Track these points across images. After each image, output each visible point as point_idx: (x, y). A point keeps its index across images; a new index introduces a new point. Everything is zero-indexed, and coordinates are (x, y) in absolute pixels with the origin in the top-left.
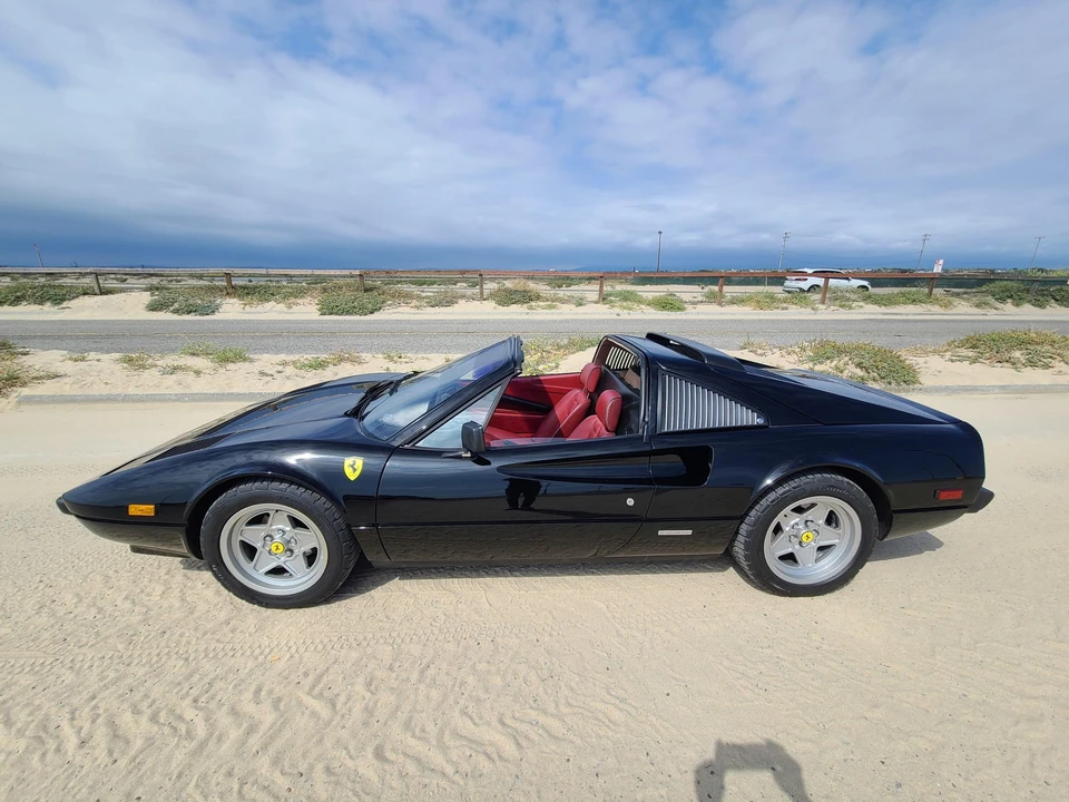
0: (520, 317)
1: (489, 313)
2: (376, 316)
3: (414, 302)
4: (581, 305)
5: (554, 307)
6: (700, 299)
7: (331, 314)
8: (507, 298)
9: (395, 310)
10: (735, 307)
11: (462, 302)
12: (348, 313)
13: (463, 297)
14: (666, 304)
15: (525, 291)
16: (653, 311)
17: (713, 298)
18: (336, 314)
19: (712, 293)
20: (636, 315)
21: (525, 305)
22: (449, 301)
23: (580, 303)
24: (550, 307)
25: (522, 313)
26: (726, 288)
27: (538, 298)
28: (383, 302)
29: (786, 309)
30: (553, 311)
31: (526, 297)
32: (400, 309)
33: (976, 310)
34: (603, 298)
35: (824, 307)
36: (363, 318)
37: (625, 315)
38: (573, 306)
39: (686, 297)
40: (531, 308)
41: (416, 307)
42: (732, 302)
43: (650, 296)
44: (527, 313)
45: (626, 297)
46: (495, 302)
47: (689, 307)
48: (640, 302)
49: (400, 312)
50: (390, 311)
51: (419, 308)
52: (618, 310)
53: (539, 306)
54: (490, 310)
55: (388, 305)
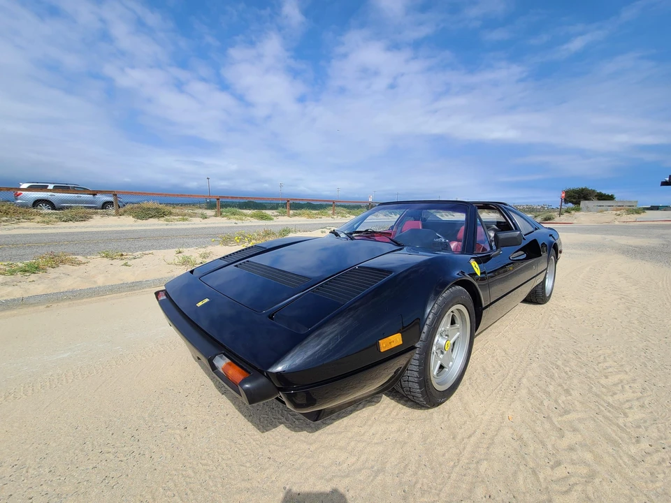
0: (163, 227)
1: (132, 226)
3: (38, 218)
4: (206, 218)
5: (187, 220)
8: (144, 214)
9: (16, 226)
10: (297, 217)
11: (97, 217)
14: (263, 217)
15: (157, 208)
16: (256, 220)
17: (283, 214)
20: (246, 223)
21: (163, 219)
22: (84, 217)
23: (204, 217)
24: (184, 220)
25: (162, 225)
27: (170, 213)
30: (187, 222)
31: (159, 214)
32: (24, 225)
34: (220, 214)
35: (335, 216)
37: (240, 223)
38: (201, 220)
40: (167, 220)
41: (44, 222)
44: (167, 225)
45: (233, 214)
46: (134, 217)
47: (275, 218)
48: (245, 215)
49: (23, 228)
50: (9, 227)
51: (48, 223)
52: (235, 221)
53: (174, 219)
54: (131, 223)
55: (4, 221)
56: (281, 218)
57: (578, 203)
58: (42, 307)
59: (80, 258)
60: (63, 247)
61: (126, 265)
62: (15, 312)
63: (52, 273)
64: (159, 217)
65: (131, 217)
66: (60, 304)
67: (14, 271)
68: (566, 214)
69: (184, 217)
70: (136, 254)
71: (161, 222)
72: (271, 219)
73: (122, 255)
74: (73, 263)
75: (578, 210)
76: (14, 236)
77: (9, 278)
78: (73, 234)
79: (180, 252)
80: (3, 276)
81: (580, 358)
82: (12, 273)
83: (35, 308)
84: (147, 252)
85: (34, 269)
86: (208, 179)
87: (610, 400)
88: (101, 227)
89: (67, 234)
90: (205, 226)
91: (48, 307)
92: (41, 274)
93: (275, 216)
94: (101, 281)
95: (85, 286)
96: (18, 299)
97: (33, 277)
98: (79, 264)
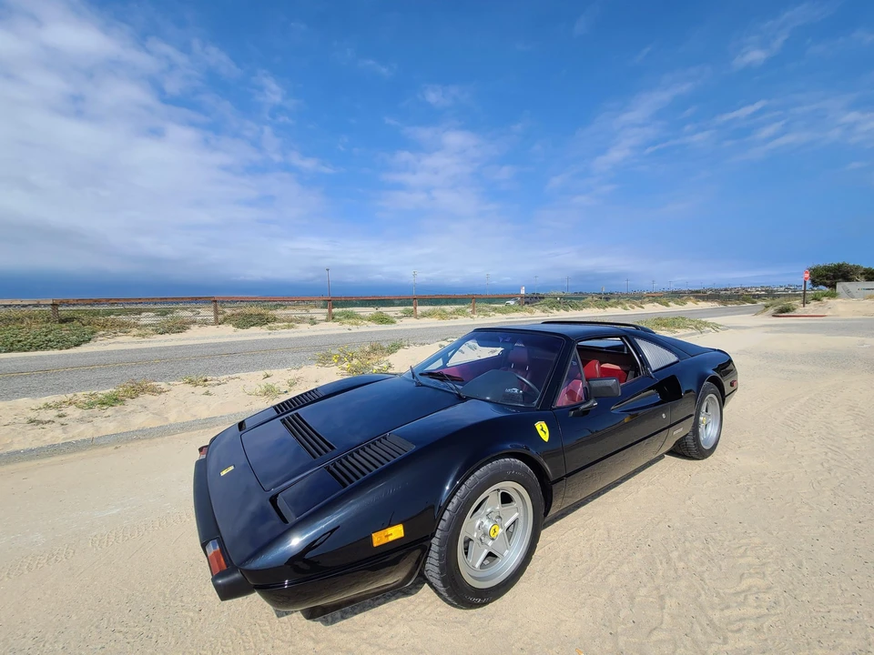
0: (263, 337)
1: (230, 336)
2: (84, 349)
3: (135, 331)
4: (315, 324)
5: (292, 327)
6: (400, 315)
7: (10, 351)
8: (245, 322)
9: (112, 341)
10: (426, 319)
11: (194, 328)
12: (38, 348)
13: (194, 322)
14: (383, 320)
15: (260, 315)
16: (374, 325)
17: (409, 314)
18: (19, 350)
19: (408, 311)
20: (363, 329)
21: (265, 327)
22: (182, 327)
23: (313, 322)
24: (289, 327)
25: (263, 334)
26: (418, 308)
27: (275, 320)
28: (93, 333)
29: (457, 318)
30: (293, 330)
31: (262, 320)
32: (119, 339)
33: (543, 314)
34: (332, 317)
35: (475, 316)
36: (65, 351)
37: (355, 329)
38: (309, 325)
39: (392, 314)
40: (270, 328)
41: (140, 335)
42: (424, 315)
43: (367, 314)
44: (270, 334)
45: (349, 316)
46: (234, 326)
47: (398, 321)
48: (362, 318)
49: (119, 342)
50: (104, 342)
51: (143, 336)
52: (348, 326)
53: (278, 327)
54: (230, 333)
55: (100, 336)
56: (406, 321)
57: (833, 286)
58: (111, 449)
59: (163, 385)
60: (153, 367)
61: (207, 393)
62: (84, 454)
63: (131, 405)
64: (261, 325)
65: (231, 326)
66: (129, 445)
67: (93, 404)
68: (813, 303)
69: (291, 322)
70: (221, 378)
71: (263, 331)
72: (393, 322)
73: (206, 380)
74: (154, 391)
75: (833, 296)
76: (108, 353)
77: (86, 413)
78: (167, 348)
79: (268, 376)
80: (81, 410)
81: (709, 549)
82: (91, 406)
83: (104, 450)
84: (233, 376)
85: (114, 401)
86: (328, 270)
87: (716, 616)
88: (198, 339)
89: (161, 350)
90: (314, 334)
91: (117, 448)
92: (118, 407)
93: (399, 318)
94: (173, 417)
95: (156, 423)
96: (88, 440)
97: (110, 411)
98: (160, 393)
